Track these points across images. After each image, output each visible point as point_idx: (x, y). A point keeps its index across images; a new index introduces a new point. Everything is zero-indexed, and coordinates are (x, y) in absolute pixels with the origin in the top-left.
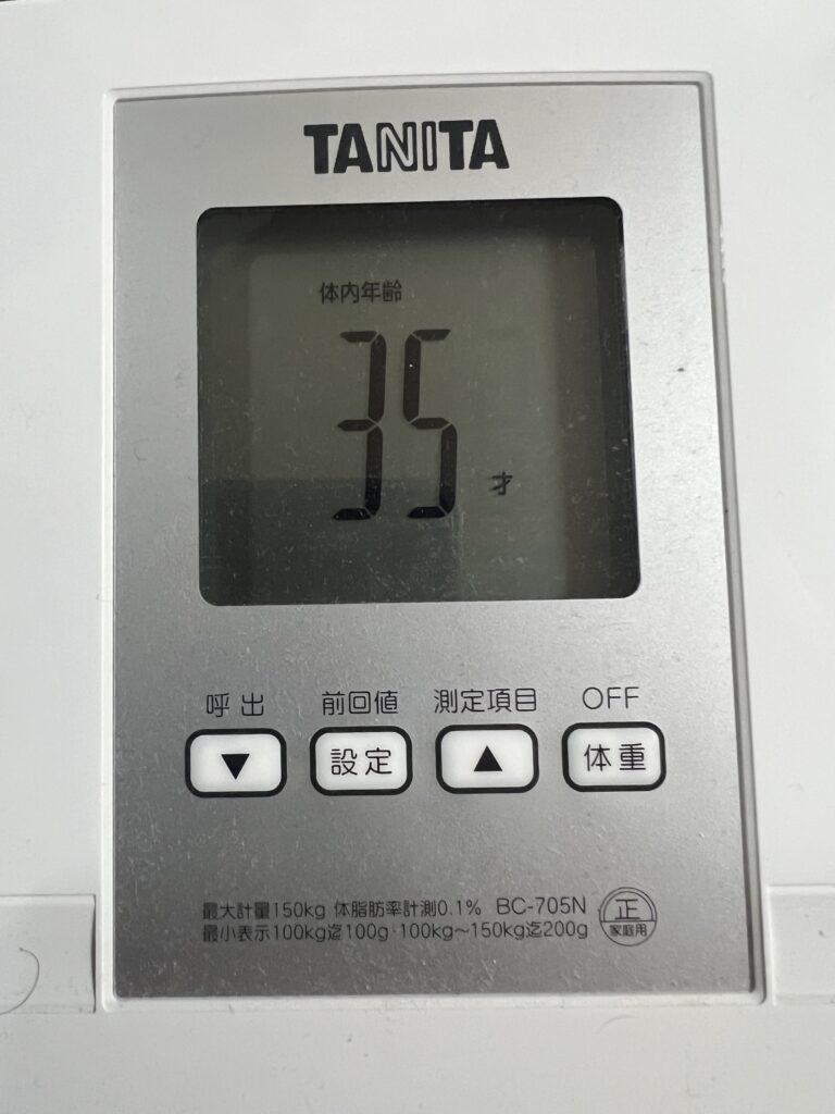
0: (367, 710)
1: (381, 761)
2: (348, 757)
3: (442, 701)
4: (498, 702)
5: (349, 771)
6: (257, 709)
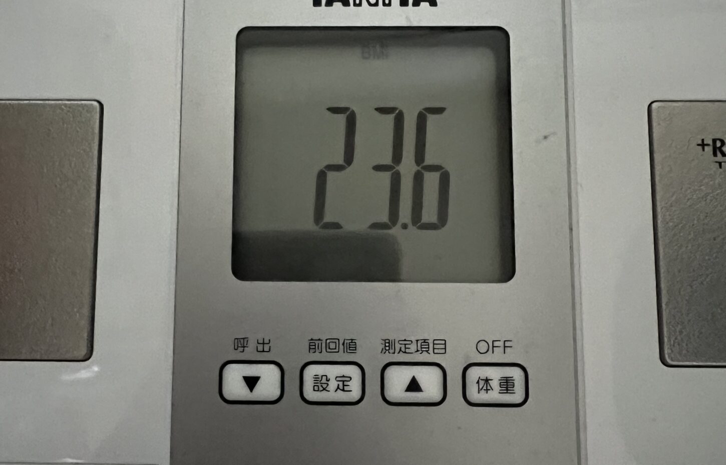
0: (337, 350)
1: (345, 383)
2: (324, 380)
3: (386, 346)
4: (421, 348)
5: (324, 389)
6: (266, 348)
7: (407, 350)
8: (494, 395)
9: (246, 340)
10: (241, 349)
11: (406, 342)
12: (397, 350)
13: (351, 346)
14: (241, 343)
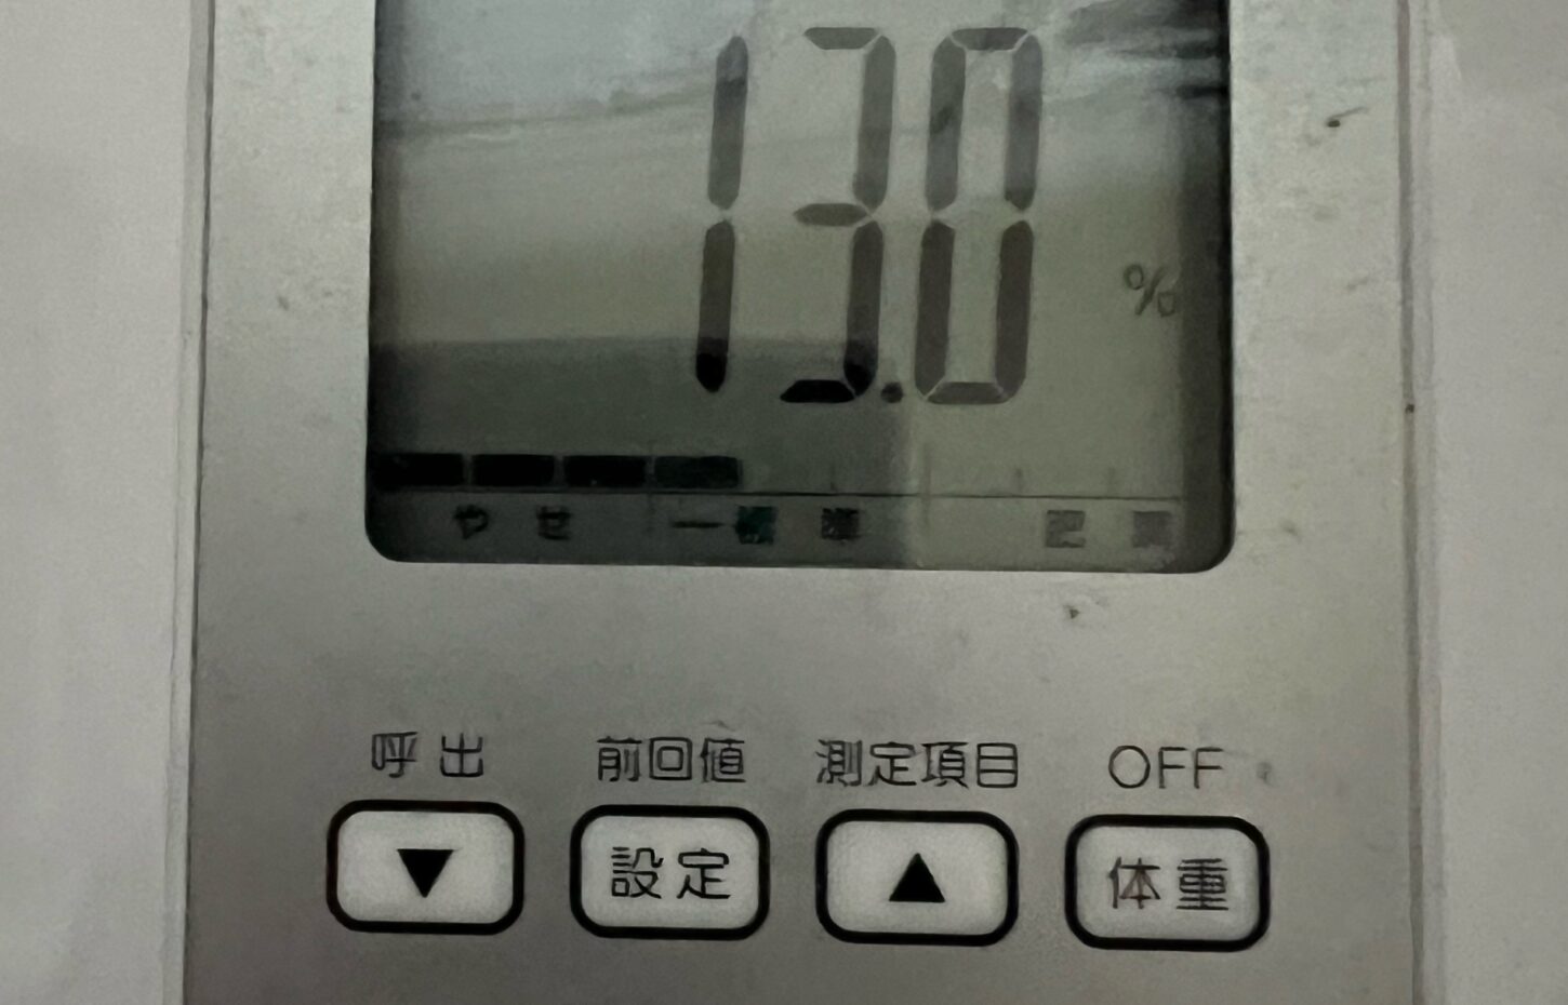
0: (683, 773)
3: (832, 763)
4: (942, 768)
5: (645, 890)
6: (471, 763)
7: (899, 776)
8: (1167, 914)
9: (408, 740)
10: (394, 768)
11: (896, 751)
12: (868, 774)
13: (726, 760)
14: (393, 750)
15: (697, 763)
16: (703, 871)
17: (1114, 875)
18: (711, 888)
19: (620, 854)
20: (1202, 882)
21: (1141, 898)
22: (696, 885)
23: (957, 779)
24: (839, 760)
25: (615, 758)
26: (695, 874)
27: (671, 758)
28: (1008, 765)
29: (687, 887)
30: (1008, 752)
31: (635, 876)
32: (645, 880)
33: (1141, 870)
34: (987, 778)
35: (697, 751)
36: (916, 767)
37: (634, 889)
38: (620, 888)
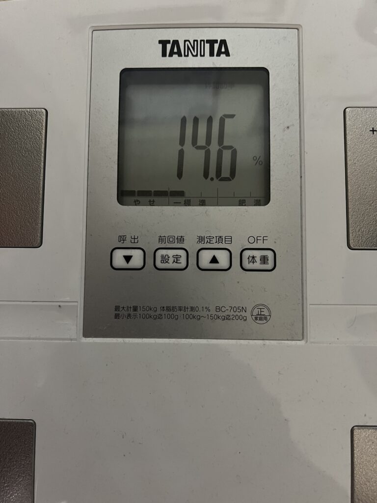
0: (174, 242)
1: (178, 259)
2: (167, 258)
3: (199, 240)
4: (219, 241)
5: (167, 262)
6: (136, 241)
7: (211, 242)
8: (258, 265)
9: (125, 237)
10: (122, 241)
11: (210, 238)
12: (206, 242)
13: (181, 239)
14: (122, 238)
15: (176, 240)
16: (177, 259)
17: (249, 258)
18: (178, 261)
19: (162, 256)
20: (264, 259)
21: (253, 262)
22: (176, 261)
23: (221, 242)
24: (201, 239)
25: (161, 239)
26: (175, 259)
27: (171, 240)
28: (230, 240)
29: (174, 261)
30: (230, 237)
31: (165, 259)
32: (167, 260)
33: (253, 257)
34: (226, 242)
35: (176, 238)
36: (214, 240)
37: (165, 262)
38: (162, 262)
